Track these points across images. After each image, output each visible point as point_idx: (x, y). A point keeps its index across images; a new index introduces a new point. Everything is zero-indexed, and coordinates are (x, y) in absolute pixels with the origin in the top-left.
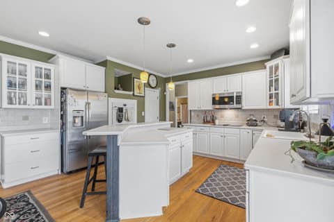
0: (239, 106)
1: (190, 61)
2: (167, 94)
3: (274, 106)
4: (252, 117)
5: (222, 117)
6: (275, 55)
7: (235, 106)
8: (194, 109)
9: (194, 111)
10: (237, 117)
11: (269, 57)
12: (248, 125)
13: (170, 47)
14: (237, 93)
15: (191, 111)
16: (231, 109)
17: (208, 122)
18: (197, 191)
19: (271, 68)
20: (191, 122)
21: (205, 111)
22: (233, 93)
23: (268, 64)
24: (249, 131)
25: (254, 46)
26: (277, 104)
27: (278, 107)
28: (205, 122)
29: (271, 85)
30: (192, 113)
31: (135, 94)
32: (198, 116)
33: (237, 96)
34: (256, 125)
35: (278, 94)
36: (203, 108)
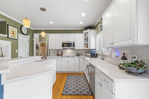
0: (73, 48)
1: (52, 23)
2: (35, 39)
3: (86, 48)
4: (78, 52)
5: (66, 52)
6: (87, 28)
7: (72, 47)
8: (52, 49)
9: (52, 50)
10: (72, 52)
11: (84, 29)
12: (77, 56)
13: (42, 10)
14: (73, 42)
15: (50, 50)
16: (70, 49)
17: (59, 55)
18: (63, 95)
19: (85, 33)
20: (50, 56)
21: (58, 50)
22: (71, 42)
23: (84, 32)
24: (78, 58)
25: (81, 23)
26: (87, 47)
27: (87, 48)
28: (58, 55)
29: (85, 40)
30: (51, 51)
31: (10, 37)
32: (54, 52)
33: (73, 43)
34: (80, 56)
35: (88, 43)
36: (57, 49)
